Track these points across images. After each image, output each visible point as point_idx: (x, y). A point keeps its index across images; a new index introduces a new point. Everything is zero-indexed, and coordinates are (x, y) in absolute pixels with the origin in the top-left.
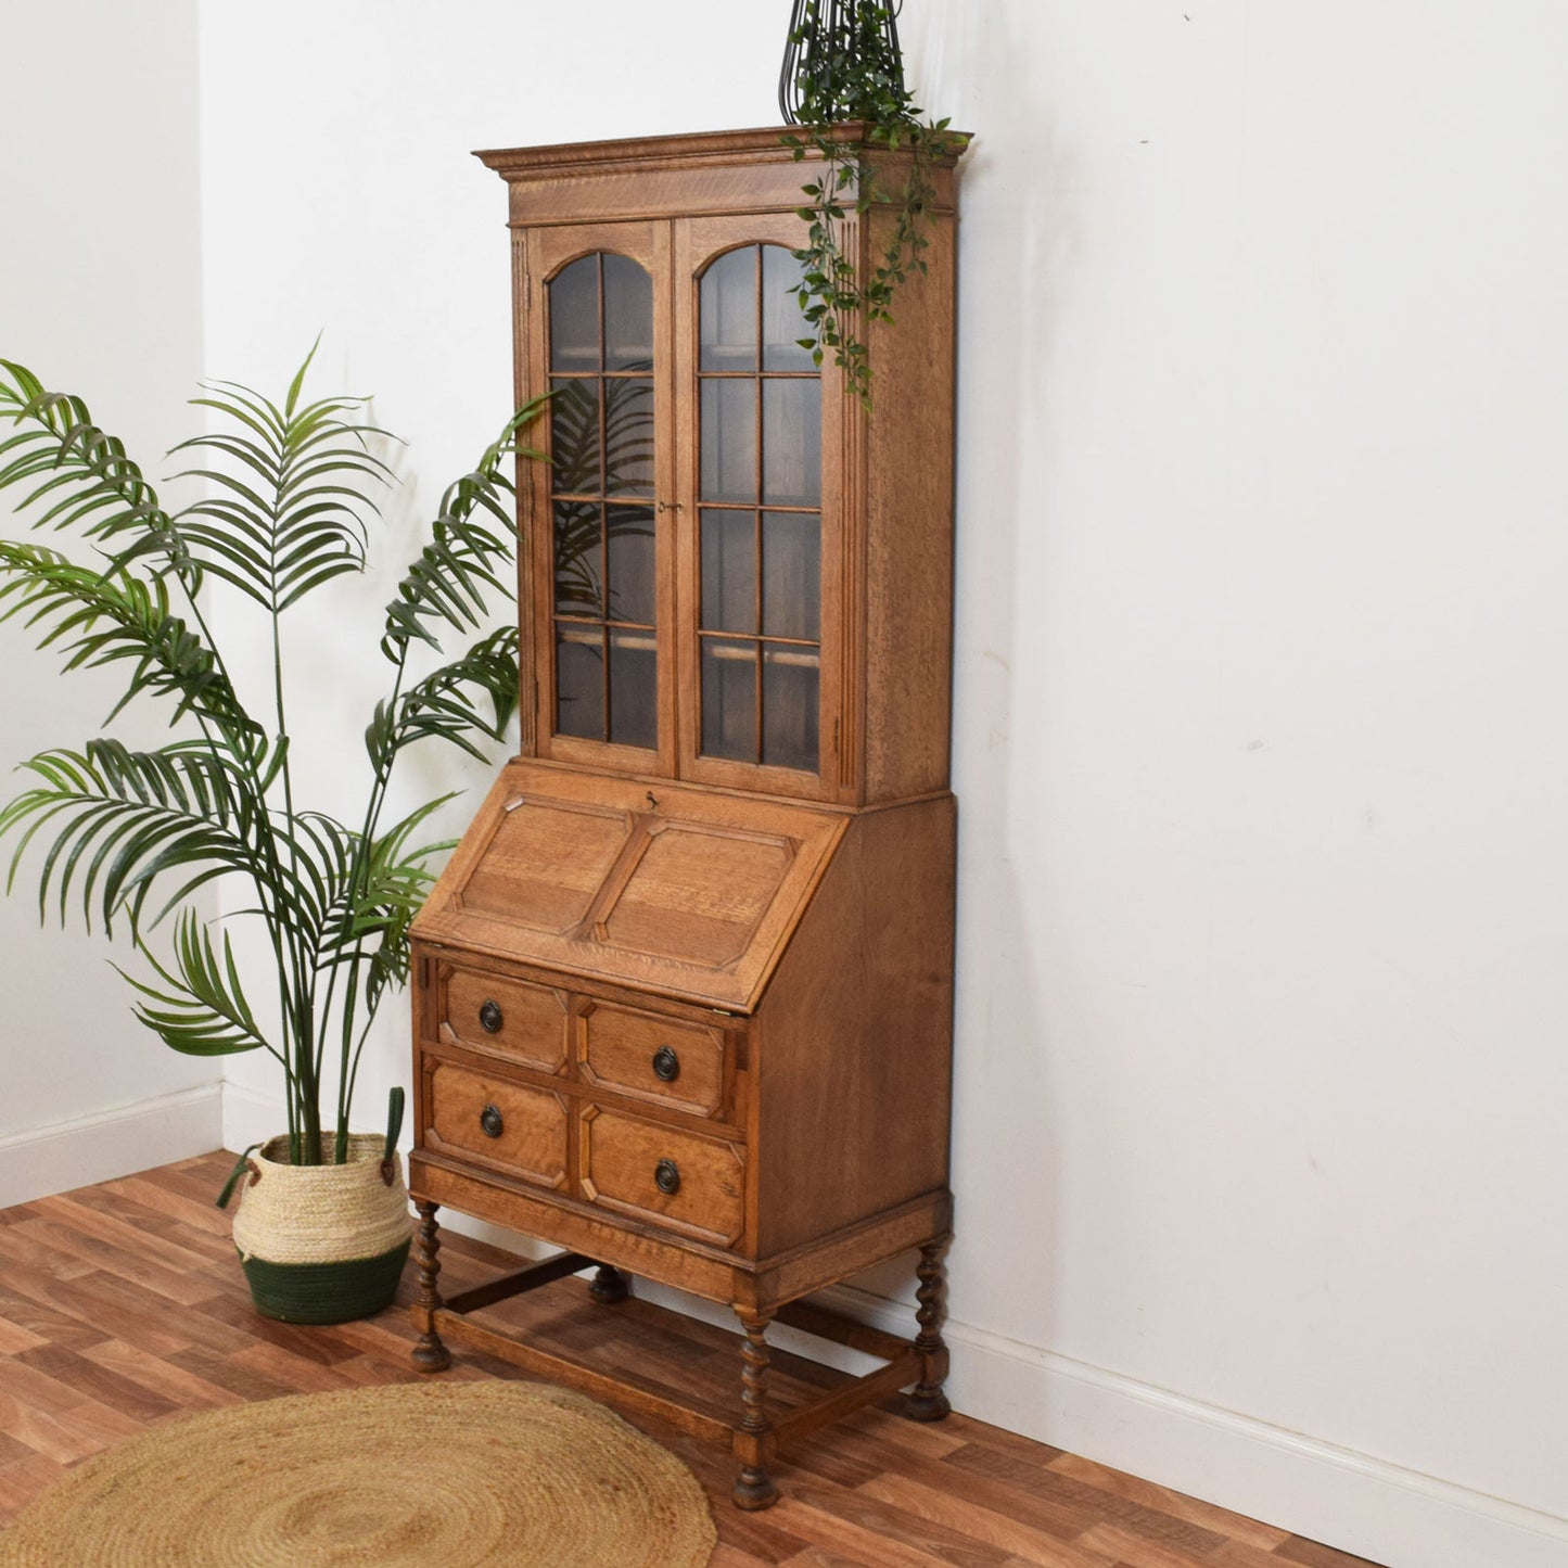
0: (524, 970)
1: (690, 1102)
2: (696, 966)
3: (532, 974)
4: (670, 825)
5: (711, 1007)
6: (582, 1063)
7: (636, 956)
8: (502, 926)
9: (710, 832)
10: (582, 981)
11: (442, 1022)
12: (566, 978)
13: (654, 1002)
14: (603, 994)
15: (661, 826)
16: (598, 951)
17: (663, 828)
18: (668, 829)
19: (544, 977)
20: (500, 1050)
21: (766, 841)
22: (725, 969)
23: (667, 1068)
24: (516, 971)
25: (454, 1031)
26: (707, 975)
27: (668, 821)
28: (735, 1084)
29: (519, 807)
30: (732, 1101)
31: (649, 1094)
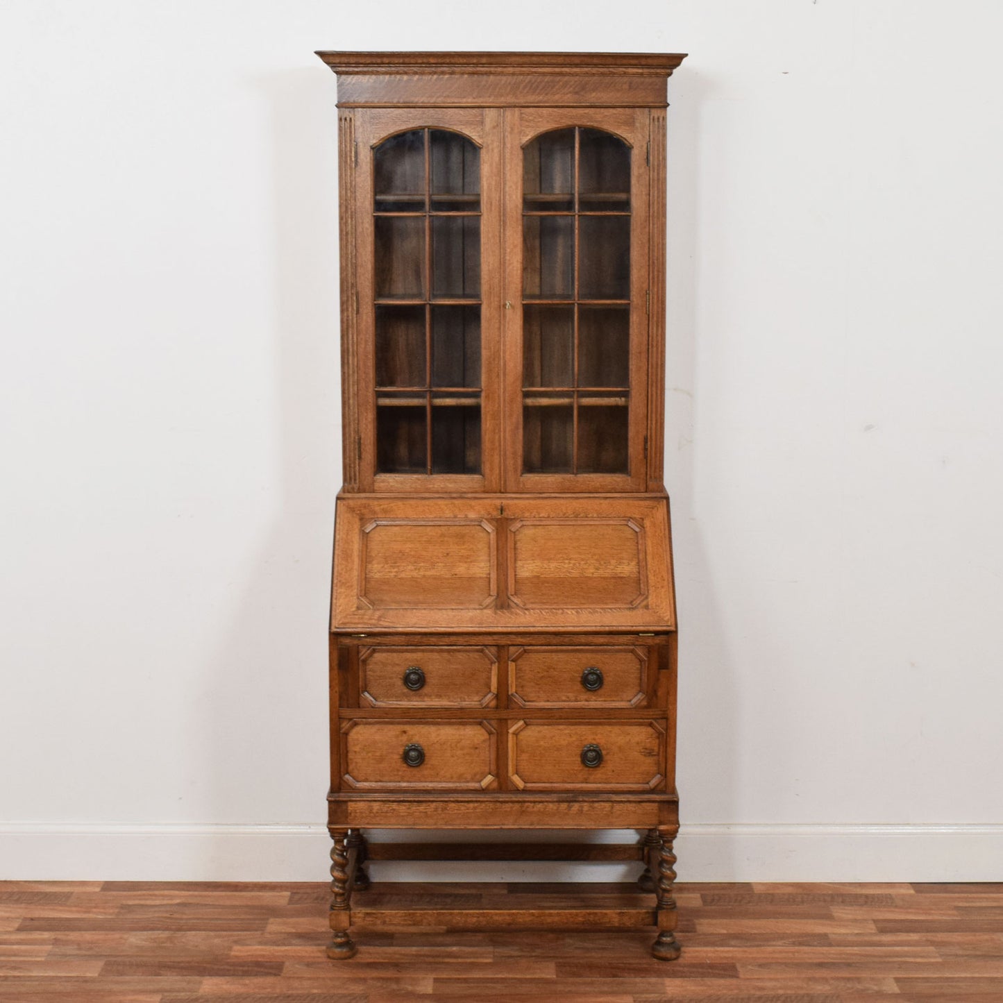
0: (453, 639)
1: (614, 701)
2: (615, 609)
3: (461, 640)
4: (524, 523)
5: (637, 633)
6: (512, 695)
7: (560, 611)
8: (423, 611)
9: (562, 523)
10: (514, 636)
11: (363, 692)
12: (495, 637)
13: (583, 639)
14: (533, 642)
15: (518, 525)
16: (525, 613)
17: (519, 526)
18: (523, 526)
19: (474, 640)
20: (424, 701)
21: (611, 522)
22: (639, 606)
23: (592, 681)
24: (446, 640)
25: (374, 698)
26: (627, 612)
27: (522, 521)
28: (658, 680)
29: (374, 528)
30: (655, 692)
31: (576, 703)
